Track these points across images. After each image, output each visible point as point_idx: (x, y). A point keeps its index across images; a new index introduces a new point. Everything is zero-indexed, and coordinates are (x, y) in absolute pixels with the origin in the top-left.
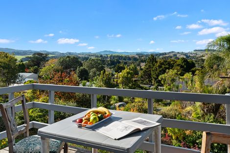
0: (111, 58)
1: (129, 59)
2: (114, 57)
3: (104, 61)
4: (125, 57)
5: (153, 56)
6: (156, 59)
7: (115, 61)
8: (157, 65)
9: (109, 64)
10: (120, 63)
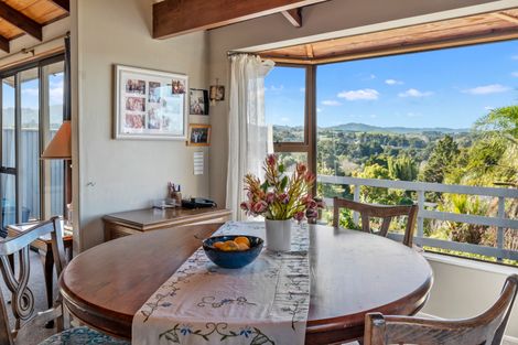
0: (362, 141)
1: (406, 143)
2: (369, 138)
3: (346, 146)
4: (397, 138)
5: (451, 139)
6: (456, 146)
7: (372, 146)
8: (458, 160)
9: (356, 153)
10: (381, 151)
